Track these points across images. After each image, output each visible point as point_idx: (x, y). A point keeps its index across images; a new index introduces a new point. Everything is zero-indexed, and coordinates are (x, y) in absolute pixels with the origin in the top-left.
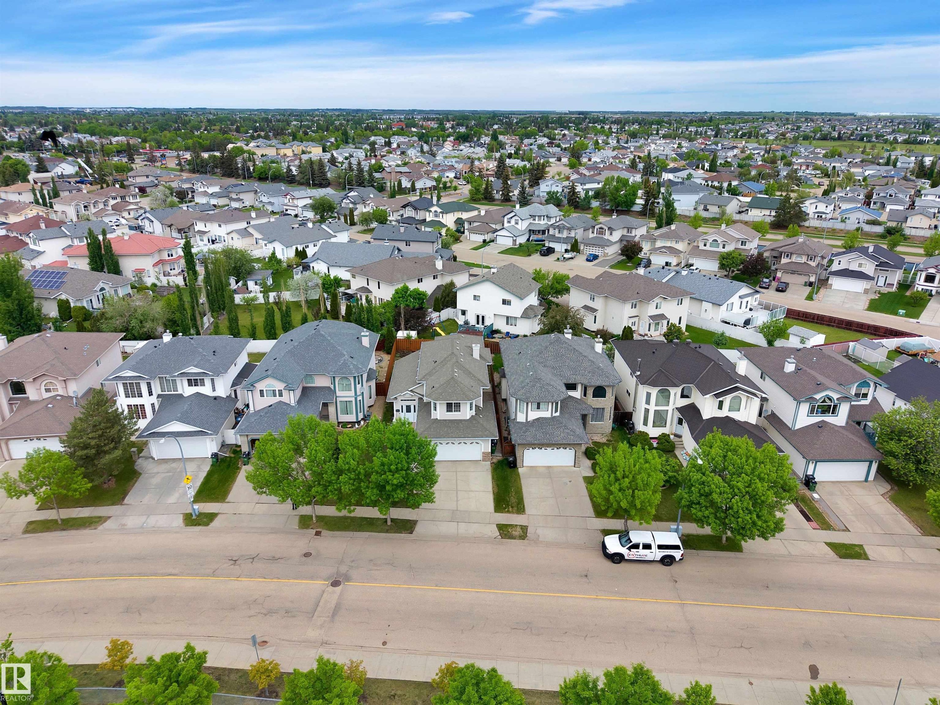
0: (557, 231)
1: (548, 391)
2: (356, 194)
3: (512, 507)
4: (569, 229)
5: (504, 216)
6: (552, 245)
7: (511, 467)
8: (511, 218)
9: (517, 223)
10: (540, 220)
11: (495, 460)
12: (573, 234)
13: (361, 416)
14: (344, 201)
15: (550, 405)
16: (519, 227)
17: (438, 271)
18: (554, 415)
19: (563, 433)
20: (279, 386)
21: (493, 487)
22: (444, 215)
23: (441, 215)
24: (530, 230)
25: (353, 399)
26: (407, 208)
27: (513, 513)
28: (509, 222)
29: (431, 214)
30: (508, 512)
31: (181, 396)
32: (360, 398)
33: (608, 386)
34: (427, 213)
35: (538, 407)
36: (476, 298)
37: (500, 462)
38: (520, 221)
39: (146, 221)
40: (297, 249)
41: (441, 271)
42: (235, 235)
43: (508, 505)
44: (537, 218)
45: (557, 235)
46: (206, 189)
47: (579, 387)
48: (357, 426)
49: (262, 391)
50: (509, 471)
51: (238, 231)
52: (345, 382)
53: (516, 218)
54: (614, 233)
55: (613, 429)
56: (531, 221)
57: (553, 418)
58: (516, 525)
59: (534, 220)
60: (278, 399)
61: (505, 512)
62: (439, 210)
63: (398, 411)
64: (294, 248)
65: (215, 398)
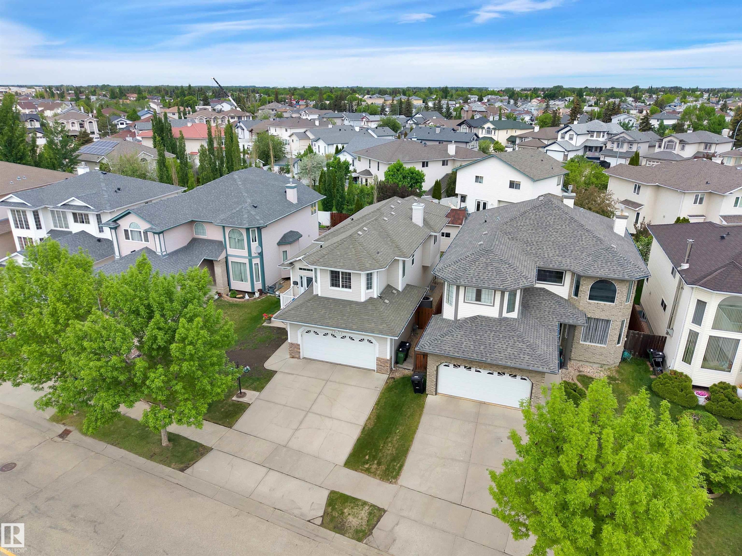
0: (615, 145)
1: (499, 272)
2: (420, 116)
3: (379, 464)
4: (631, 143)
5: (558, 132)
6: (608, 160)
7: (416, 391)
8: (566, 132)
9: (571, 139)
10: (598, 136)
11: (397, 375)
12: (634, 148)
13: (258, 285)
14: (409, 122)
15: (498, 295)
16: (573, 142)
17: (449, 156)
18: (505, 314)
19: (513, 347)
20: (143, 226)
21: (369, 418)
22: (497, 132)
23: (493, 131)
24: (586, 147)
25: (246, 261)
26: (462, 126)
27: (374, 474)
28: (563, 138)
29: (484, 131)
30: (368, 471)
31: (71, 232)
32: (255, 261)
33: (622, 281)
34: (480, 130)
35: (478, 298)
36: (478, 179)
37: (405, 380)
38: (575, 136)
39: (239, 129)
40: (337, 147)
41: (452, 156)
42: (294, 138)
43: (374, 457)
44: (595, 134)
45: (615, 149)
46: (307, 117)
47: (568, 279)
48: (247, 297)
49: (126, 231)
50: (411, 395)
51: (297, 134)
52: (236, 236)
53: (571, 132)
54: (687, 147)
55: (624, 360)
56: (589, 137)
57: (501, 320)
58: (365, 503)
59: (592, 136)
60: (142, 244)
61: (362, 471)
62: (492, 126)
63: (296, 283)
64: (335, 146)
65: (99, 240)
